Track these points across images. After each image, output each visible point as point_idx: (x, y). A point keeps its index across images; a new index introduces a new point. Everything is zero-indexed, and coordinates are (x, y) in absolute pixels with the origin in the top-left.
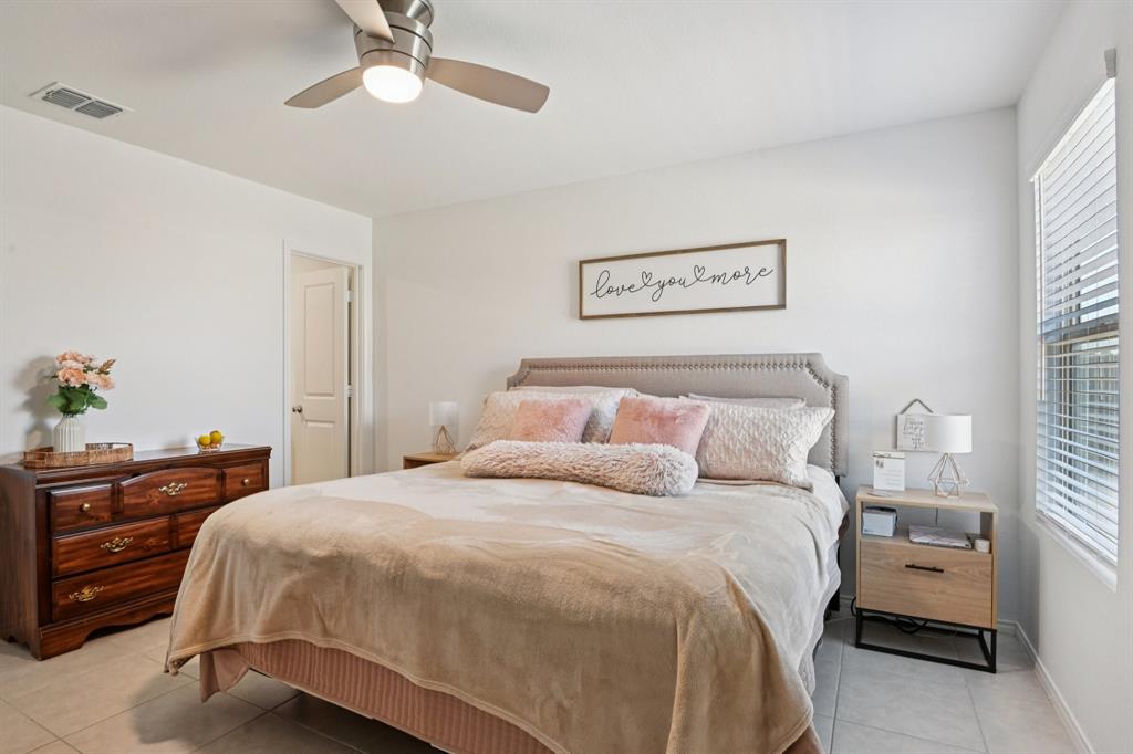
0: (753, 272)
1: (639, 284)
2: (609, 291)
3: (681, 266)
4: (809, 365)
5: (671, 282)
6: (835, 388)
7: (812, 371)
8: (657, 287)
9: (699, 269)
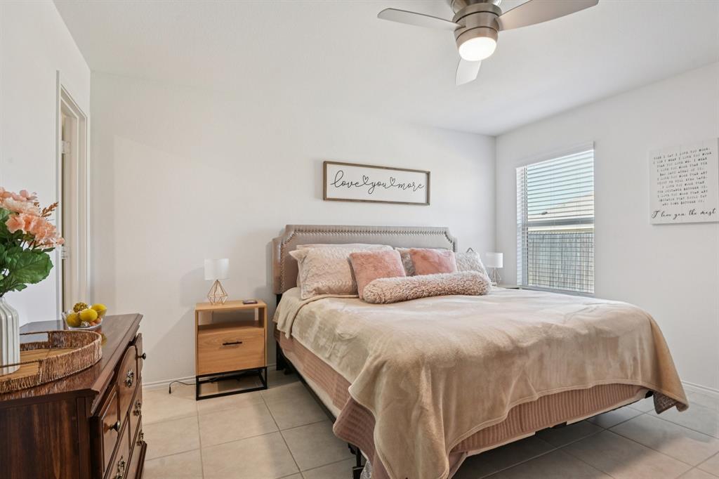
0: (417, 185)
1: (361, 182)
2: (343, 184)
3: (384, 176)
4: (445, 233)
5: (379, 184)
6: (454, 244)
7: (446, 236)
8: (371, 186)
9: (393, 179)
